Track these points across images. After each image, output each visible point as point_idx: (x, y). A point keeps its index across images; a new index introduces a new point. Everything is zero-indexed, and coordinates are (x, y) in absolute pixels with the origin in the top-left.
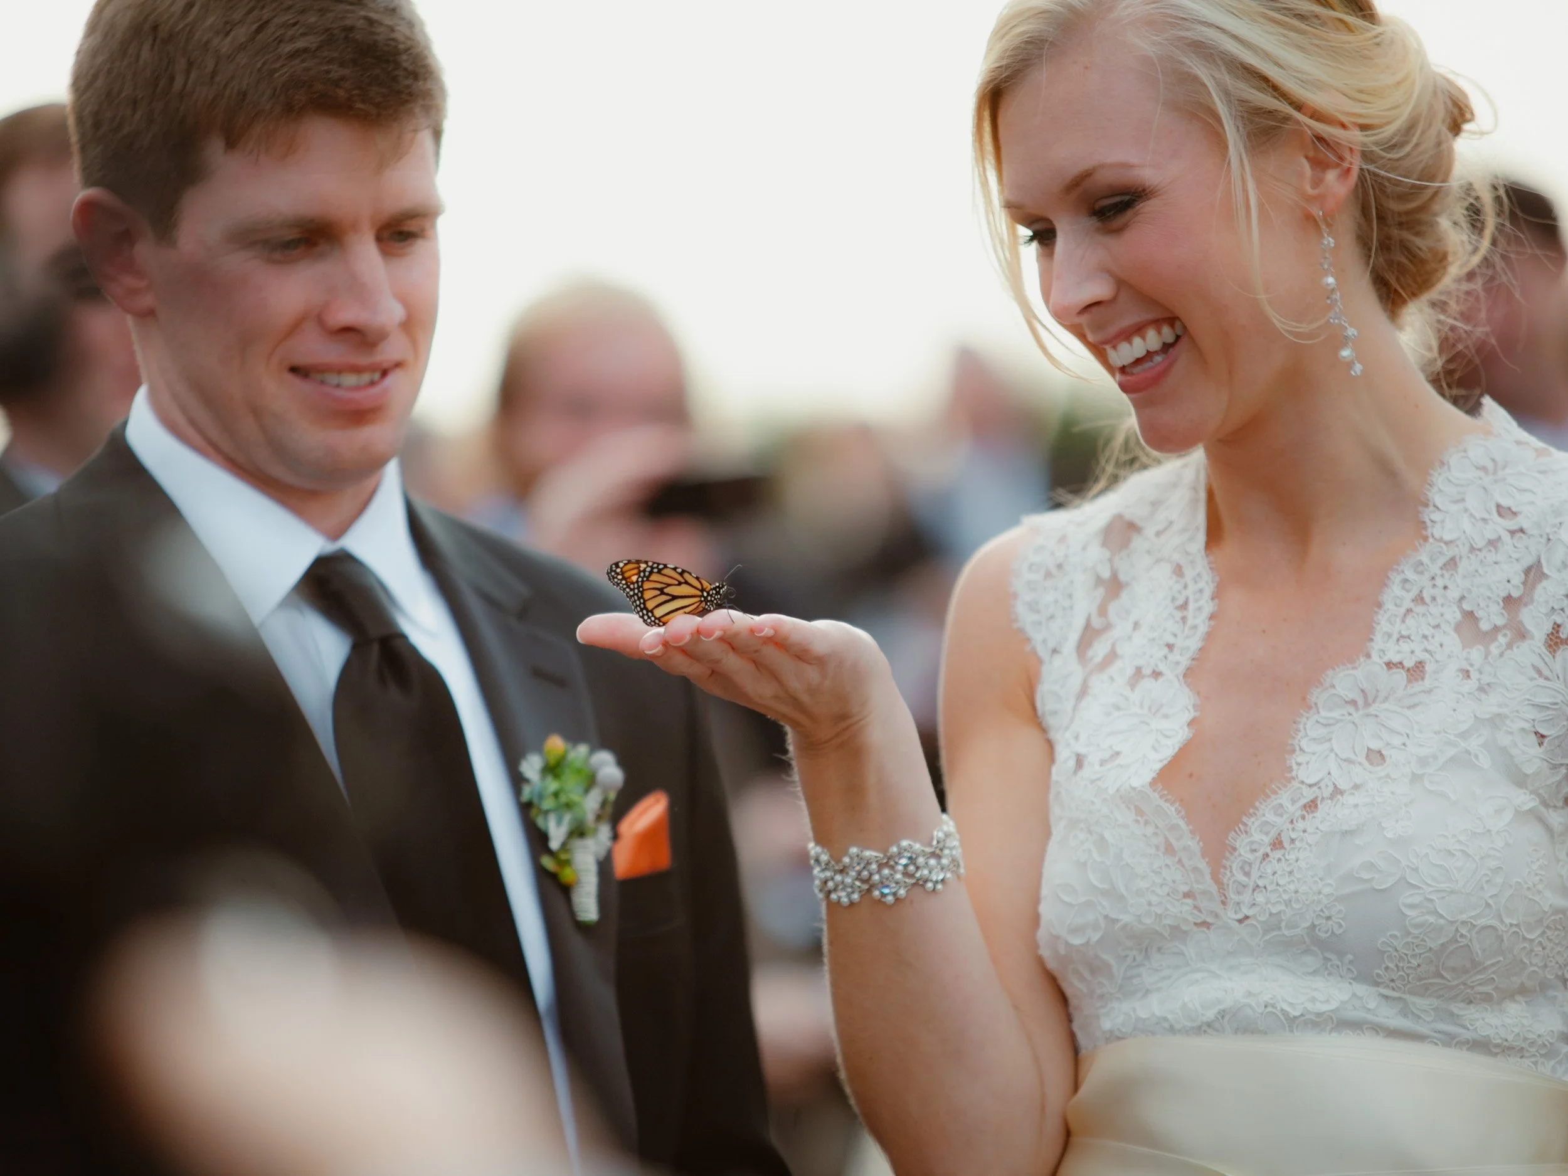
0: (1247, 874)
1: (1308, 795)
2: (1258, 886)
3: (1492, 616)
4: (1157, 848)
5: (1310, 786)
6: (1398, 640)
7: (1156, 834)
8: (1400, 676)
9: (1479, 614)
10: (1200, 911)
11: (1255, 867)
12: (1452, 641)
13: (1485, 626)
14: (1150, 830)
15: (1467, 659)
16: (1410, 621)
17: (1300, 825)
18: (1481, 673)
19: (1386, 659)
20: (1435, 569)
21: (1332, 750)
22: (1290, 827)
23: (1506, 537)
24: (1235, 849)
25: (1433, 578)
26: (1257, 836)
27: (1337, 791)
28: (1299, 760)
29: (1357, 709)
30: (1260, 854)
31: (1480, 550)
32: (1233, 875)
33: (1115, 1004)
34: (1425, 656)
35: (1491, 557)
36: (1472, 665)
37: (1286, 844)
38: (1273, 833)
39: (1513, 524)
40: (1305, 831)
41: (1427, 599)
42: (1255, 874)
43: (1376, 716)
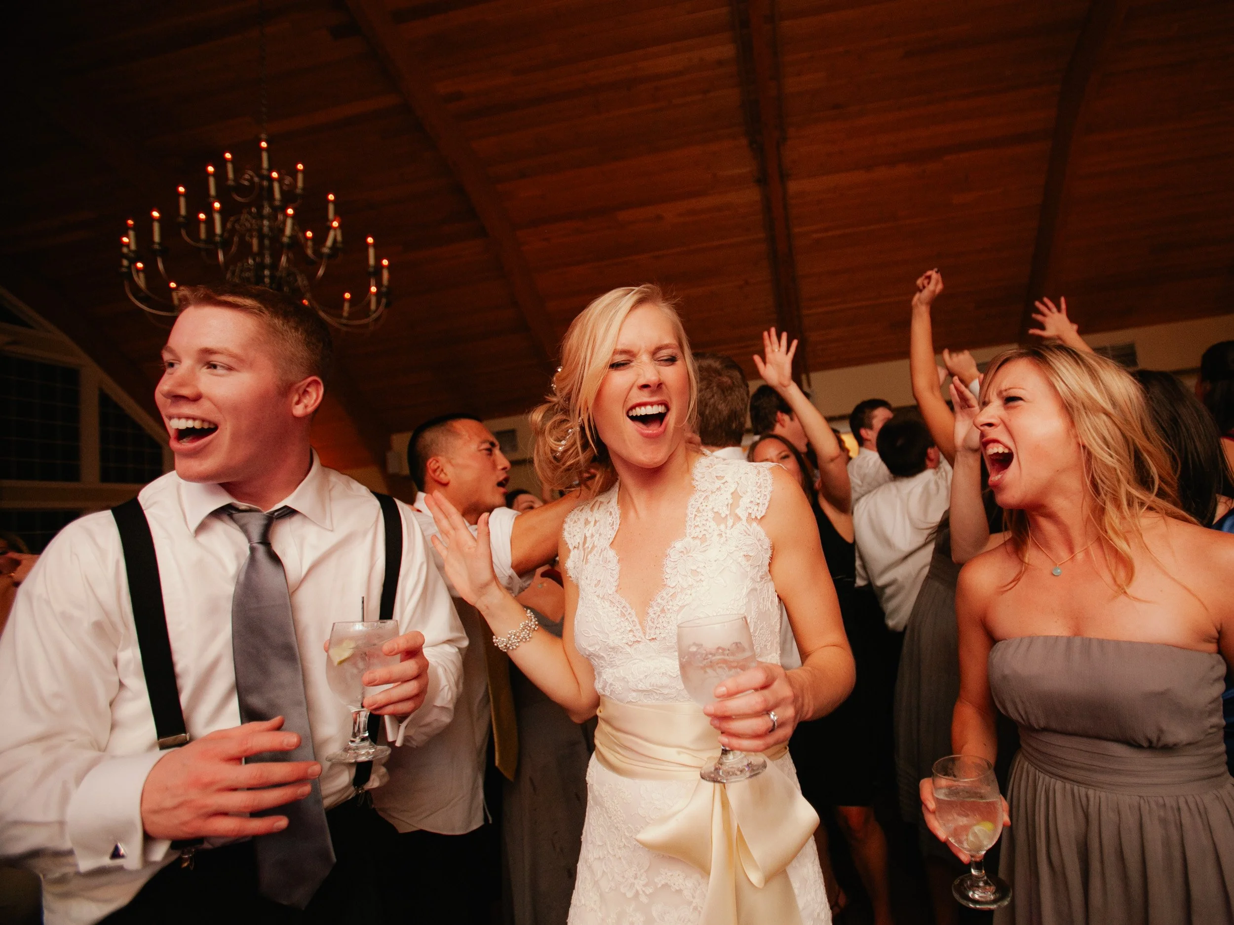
0: (653, 622)
1: (672, 591)
2: (657, 627)
3: (724, 511)
4: (618, 615)
5: (673, 588)
6: (694, 528)
7: (617, 610)
8: (698, 542)
9: (721, 512)
10: (636, 637)
11: (655, 620)
12: (713, 524)
13: (723, 515)
14: (615, 609)
15: (720, 530)
16: (698, 519)
17: (671, 603)
18: (726, 533)
19: (692, 536)
20: (701, 500)
21: (678, 572)
22: (667, 604)
23: (722, 485)
24: (648, 613)
25: (701, 503)
26: (656, 608)
27: (683, 589)
28: (666, 577)
29: (684, 554)
30: (657, 615)
31: (715, 492)
32: (648, 623)
33: (607, 669)
34: (704, 532)
35: (719, 493)
36: (722, 531)
37: (666, 611)
38: (661, 607)
39: (723, 481)
40: (673, 606)
41: (701, 511)
42: (656, 622)
43: (692, 556)
